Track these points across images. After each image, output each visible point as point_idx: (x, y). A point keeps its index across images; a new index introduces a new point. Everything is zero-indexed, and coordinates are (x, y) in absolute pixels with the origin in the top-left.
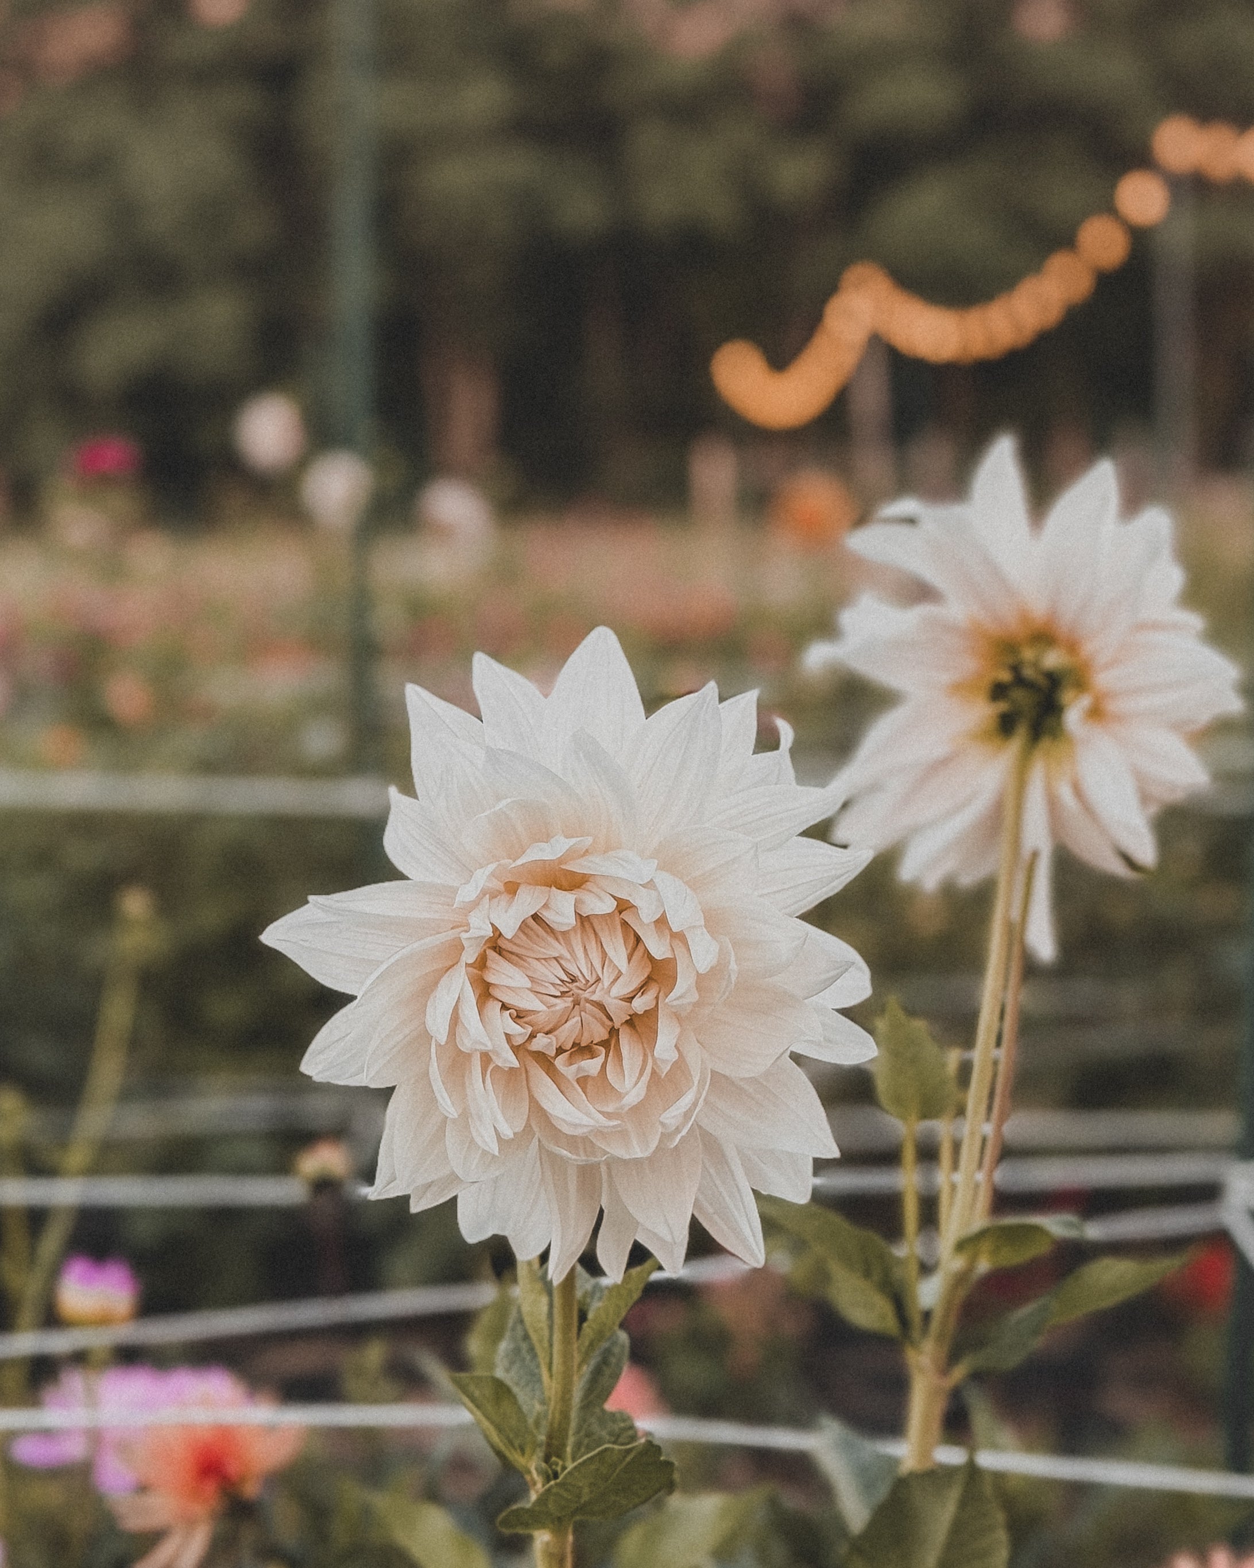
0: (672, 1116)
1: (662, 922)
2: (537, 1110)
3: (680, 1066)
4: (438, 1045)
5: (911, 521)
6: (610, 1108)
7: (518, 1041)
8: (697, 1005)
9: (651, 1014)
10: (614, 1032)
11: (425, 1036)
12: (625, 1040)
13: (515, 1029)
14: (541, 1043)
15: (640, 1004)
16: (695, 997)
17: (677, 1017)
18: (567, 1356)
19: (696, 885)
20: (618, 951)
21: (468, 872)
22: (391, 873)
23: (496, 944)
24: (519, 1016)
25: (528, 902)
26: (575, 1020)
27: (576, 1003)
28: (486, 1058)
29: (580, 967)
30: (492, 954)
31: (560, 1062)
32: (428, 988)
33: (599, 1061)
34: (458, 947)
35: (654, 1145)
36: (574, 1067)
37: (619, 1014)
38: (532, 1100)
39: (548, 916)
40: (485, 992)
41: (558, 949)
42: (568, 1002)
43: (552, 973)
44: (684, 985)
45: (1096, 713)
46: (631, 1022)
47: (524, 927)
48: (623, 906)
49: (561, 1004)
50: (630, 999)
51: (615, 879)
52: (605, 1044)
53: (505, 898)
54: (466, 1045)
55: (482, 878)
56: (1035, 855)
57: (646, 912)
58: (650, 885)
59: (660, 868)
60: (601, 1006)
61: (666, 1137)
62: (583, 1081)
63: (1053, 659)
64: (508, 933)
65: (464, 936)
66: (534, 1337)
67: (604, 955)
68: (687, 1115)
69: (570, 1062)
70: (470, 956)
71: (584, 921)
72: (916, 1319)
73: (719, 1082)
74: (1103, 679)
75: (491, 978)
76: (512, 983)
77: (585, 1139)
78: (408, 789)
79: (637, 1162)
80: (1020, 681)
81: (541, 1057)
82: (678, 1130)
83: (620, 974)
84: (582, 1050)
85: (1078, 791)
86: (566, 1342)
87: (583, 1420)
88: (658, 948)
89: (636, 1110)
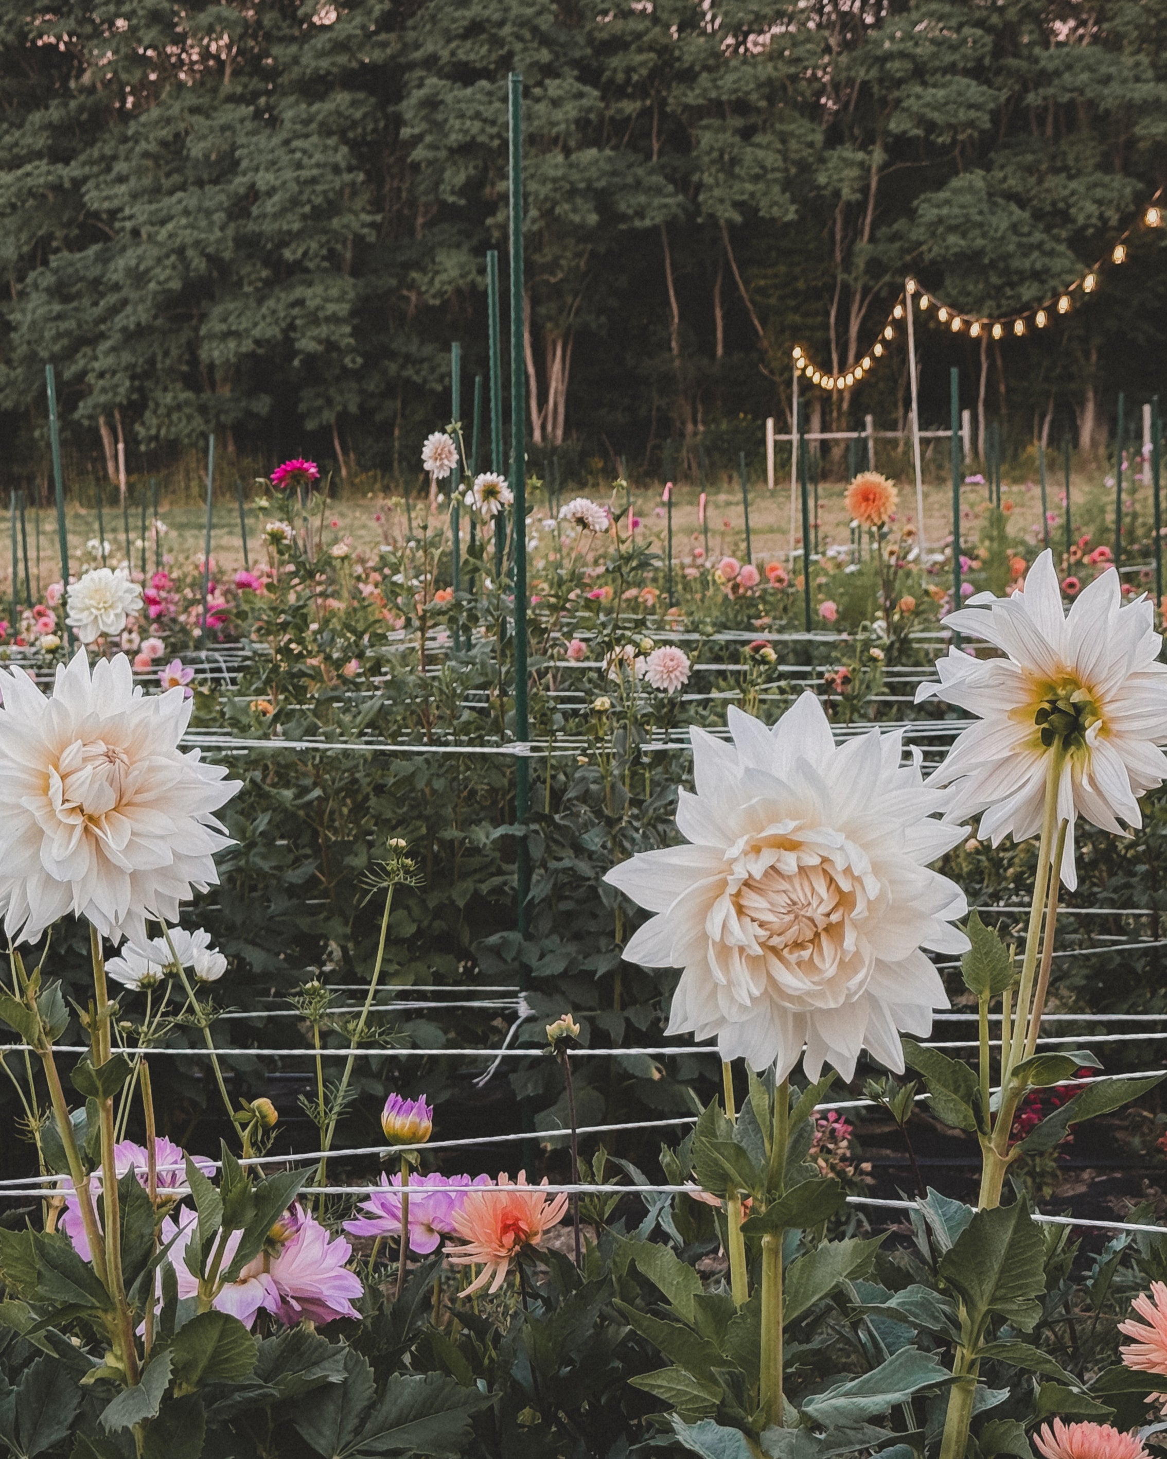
0: (854, 983)
1: (848, 871)
2: (771, 979)
3: (857, 953)
4: (714, 943)
5: (987, 607)
6: (816, 979)
7: (762, 940)
8: (867, 919)
9: (841, 924)
10: (817, 935)
11: (705, 936)
12: (824, 939)
13: (762, 933)
14: (776, 941)
15: (834, 918)
16: (866, 914)
17: (855, 925)
18: (782, 1129)
19: (865, 846)
20: (821, 887)
21: (732, 842)
22: (680, 840)
23: (747, 884)
24: (762, 925)
25: (768, 858)
26: (796, 928)
27: (796, 917)
28: (742, 949)
29: (799, 895)
30: (745, 889)
31: (785, 952)
32: (706, 908)
33: (809, 951)
34: (724, 883)
35: (842, 1000)
36: (796, 955)
37: (821, 923)
38: (768, 973)
39: (780, 866)
40: (740, 910)
41: (785, 886)
42: (792, 916)
43: (783, 900)
44: (860, 906)
45: (1104, 730)
46: (828, 929)
47: (766, 874)
48: (825, 860)
49: (788, 918)
50: (828, 915)
51: (820, 845)
52: (811, 941)
53: (752, 856)
54: (731, 941)
55: (741, 843)
56: (1066, 821)
57: (840, 864)
58: (841, 848)
59: (847, 837)
60: (812, 920)
61: (849, 996)
62: (799, 964)
63: (1077, 697)
64: (758, 875)
65: (730, 878)
66: (759, 1121)
67: (813, 890)
68: (861, 984)
69: (791, 952)
70: (732, 889)
71: (802, 869)
72: (988, 1118)
73: (880, 964)
74: (1109, 710)
75: (744, 902)
76: (756, 905)
77: (799, 997)
78: (692, 789)
79: (829, 1011)
80: (1055, 710)
81: (774, 950)
82: (856, 993)
83: (822, 901)
84: (798, 945)
85: (1092, 781)
86: (781, 1121)
87: (788, 1171)
88: (845, 885)
89: (830, 981)
